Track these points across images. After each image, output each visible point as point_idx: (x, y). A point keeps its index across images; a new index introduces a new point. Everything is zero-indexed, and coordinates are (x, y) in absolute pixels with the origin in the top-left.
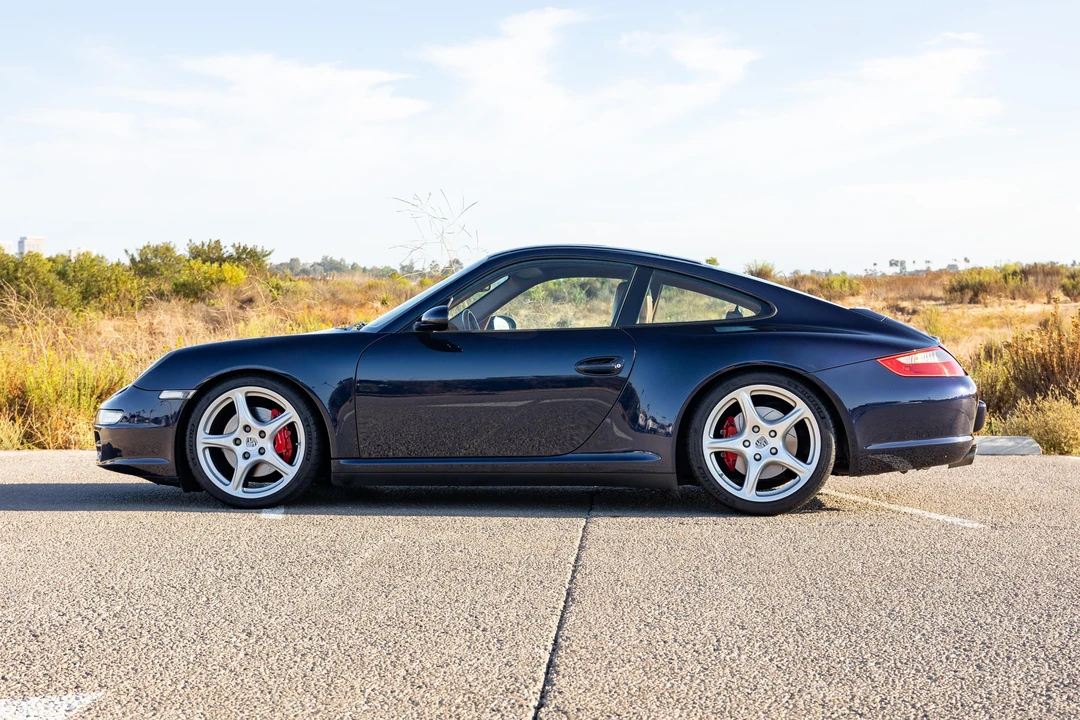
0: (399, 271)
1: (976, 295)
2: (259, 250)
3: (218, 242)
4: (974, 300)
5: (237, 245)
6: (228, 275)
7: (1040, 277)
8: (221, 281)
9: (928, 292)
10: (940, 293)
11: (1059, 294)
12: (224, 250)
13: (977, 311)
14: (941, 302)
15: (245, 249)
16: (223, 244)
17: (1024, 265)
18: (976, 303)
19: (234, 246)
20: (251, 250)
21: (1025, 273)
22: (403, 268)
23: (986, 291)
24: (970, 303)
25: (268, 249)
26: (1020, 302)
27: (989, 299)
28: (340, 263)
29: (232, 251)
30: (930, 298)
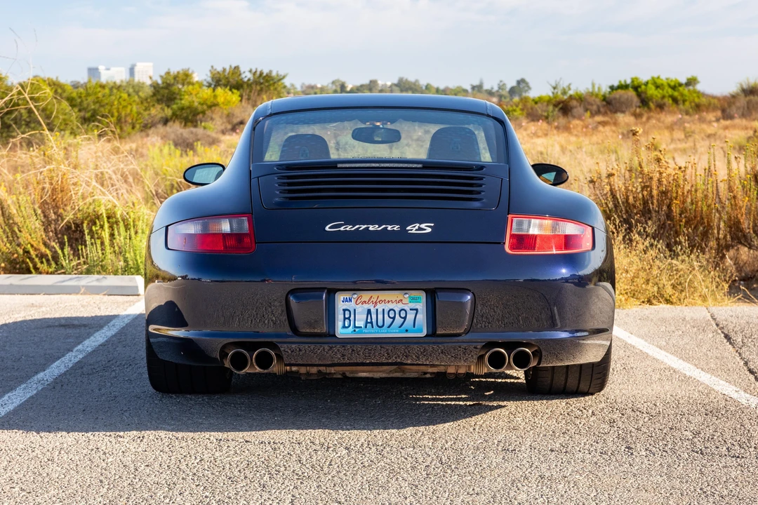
2: (274, 74)
3: (237, 68)
5: (254, 70)
6: (221, 100)
8: (216, 105)
12: (243, 76)
15: (261, 73)
16: (242, 70)
19: (250, 71)
20: (267, 75)
22: (473, 88)
25: (282, 73)
28: (414, 84)
29: (250, 76)
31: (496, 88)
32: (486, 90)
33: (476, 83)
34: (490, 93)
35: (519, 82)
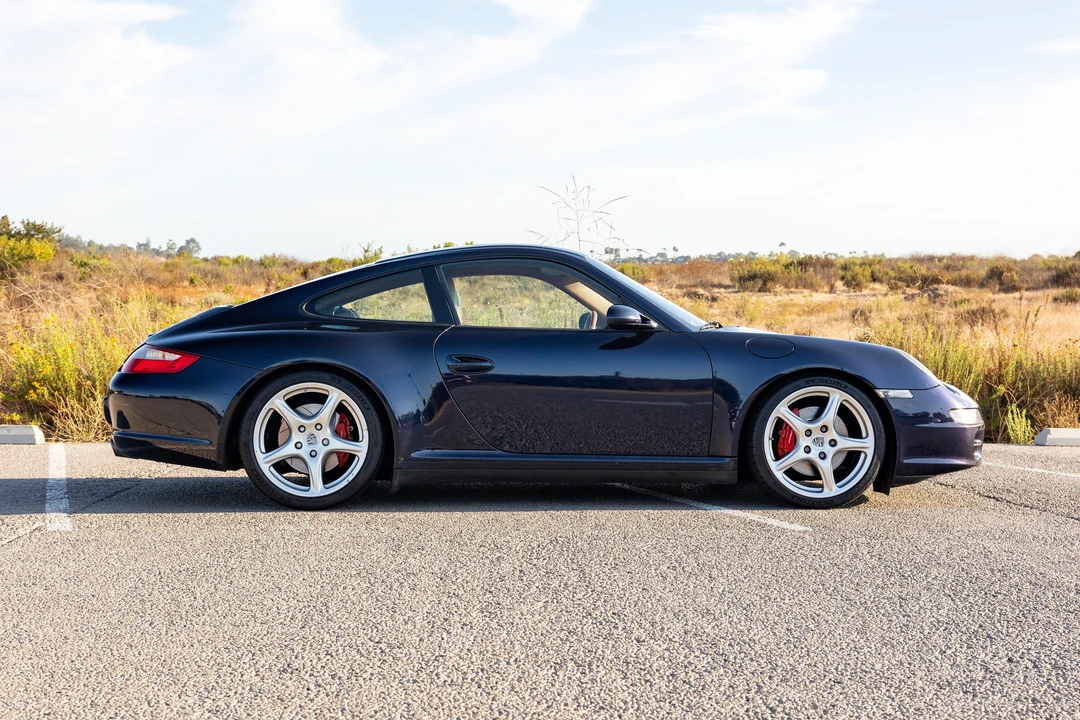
0: (135, 249)
1: (765, 284)
4: (763, 289)
5: (26, 222)
6: (37, 252)
7: (819, 268)
8: (32, 257)
9: (716, 281)
10: (727, 282)
11: (839, 284)
13: (768, 299)
14: (731, 290)
15: (34, 225)
16: (11, 220)
17: (802, 256)
18: (765, 291)
19: (23, 222)
20: (40, 226)
21: (804, 263)
22: (140, 246)
23: (773, 280)
24: (760, 291)
26: (806, 292)
27: (779, 288)
29: (21, 228)
30: (720, 286)
31: (164, 248)
32: (153, 249)
33: (143, 241)
34: (157, 252)
35: (188, 242)
